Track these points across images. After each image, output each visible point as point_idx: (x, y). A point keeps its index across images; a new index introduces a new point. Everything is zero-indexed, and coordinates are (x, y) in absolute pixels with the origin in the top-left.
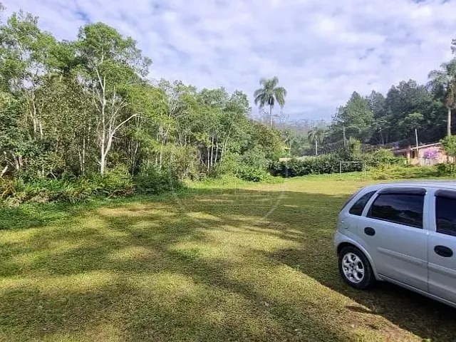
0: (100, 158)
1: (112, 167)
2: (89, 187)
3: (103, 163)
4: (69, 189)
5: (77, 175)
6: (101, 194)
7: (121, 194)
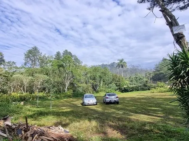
0: (65, 88)
1: (68, 90)
2: (62, 95)
3: (66, 90)
4: (58, 96)
5: (60, 92)
6: (65, 97)
7: (69, 97)
